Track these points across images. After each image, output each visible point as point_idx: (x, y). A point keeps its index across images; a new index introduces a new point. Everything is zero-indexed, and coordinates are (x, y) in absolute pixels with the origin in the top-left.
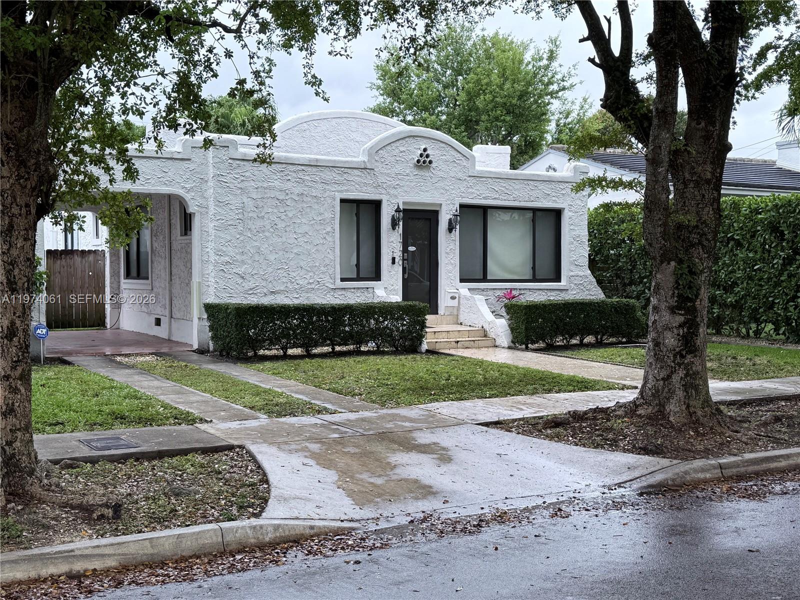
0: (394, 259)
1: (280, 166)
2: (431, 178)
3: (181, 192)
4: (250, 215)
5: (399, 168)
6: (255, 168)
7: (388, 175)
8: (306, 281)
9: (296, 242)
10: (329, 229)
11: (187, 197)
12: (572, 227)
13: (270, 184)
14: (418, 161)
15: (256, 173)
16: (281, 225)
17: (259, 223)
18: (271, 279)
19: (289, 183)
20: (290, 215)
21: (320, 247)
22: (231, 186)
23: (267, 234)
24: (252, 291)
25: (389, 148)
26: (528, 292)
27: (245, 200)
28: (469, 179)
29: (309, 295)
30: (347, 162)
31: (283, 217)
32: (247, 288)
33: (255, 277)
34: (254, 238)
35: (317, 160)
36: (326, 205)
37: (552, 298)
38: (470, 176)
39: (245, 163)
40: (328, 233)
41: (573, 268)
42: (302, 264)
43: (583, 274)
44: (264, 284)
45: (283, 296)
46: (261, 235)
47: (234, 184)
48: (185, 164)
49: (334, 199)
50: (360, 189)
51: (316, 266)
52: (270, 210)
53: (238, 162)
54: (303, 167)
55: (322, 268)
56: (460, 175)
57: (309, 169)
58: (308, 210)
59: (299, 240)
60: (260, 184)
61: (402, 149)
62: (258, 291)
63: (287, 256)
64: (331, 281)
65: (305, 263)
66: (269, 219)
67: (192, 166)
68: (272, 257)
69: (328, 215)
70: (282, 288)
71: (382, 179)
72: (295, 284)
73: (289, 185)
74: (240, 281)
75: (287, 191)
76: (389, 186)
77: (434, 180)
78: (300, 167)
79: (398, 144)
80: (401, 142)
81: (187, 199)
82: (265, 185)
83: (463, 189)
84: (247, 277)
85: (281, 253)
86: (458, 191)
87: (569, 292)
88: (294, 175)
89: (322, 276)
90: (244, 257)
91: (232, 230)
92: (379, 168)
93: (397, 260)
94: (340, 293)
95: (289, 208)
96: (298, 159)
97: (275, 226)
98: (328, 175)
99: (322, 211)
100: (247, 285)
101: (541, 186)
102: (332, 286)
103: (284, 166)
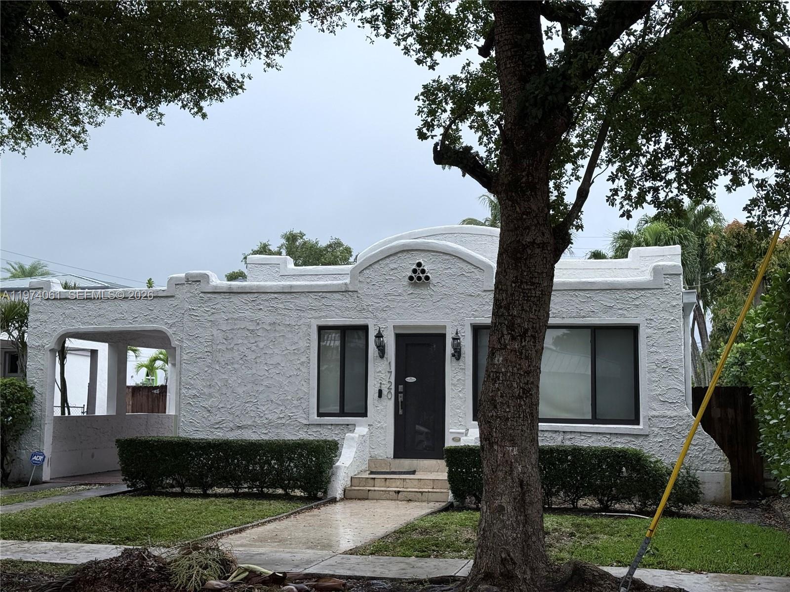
0: (380, 392)
1: (252, 295)
2: (431, 296)
3: (164, 328)
4: (219, 347)
5: (388, 288)
6: (226, 300)
7: (375, 296)
8: (276, 416)
9: (267, 374)
10: (303, 359)
11: (170, 332)
12: (652, 349)
13: (241, 315)
14: (411, 278)
15: (227, 304)
16: (251, 356)
17: (228, 355)
18: (238, 413)
19: (261, 312)
20: (261, 345)
21: (293, 379)
22: (201, 319)
23: (236, 366)
24: (218, 425)
25: (376, 266)
26: (577, 437)
27: (215, 332)
28: (484, 294)
29: (279, 431)
30: (326, 285)
31: (254, 348)
32: (213, 421)
33: (222, 410)
34: (222, 371)
35: (291, 287)
36: (301, 334)
37: (619, 446)
38: (485, 291)
39: (216, 296)
40: (302, 364)
41: (654, 405)
42: (272, 397)
43: (675, 414)
44: (230, 418)
45: (250, 432)
46: (229, 367)
47: (205, 317)
48: (170, 301)
49: (309, 326)
50: (341, 314)
51: (288, 400)
52: (240, 341)
53: (209, 295)
54: (276, 295)
55: (294, 402)
56: (471, 290)
57: (283, 296)
58: (281, 339)
59: (270, 371)
60: (231, 316)
61: (393, 266)
62: (224, 425)
63: (256, 388)
64: (304, 416)
65: (276, 396)
66: (238, 350)
67: (174, 302)
68: (240, 390)
69: (302, 344)
70: (249, 423)
71: (367, 301)
72: (264, 418)
73: (261, 314)
74: (206, 414)
75: (258, 321)
76: (377, 309)
77: (435, 299)
78: (272, 295)
79: (388, 261)
80: (391, 258)
81: (168, 334)
82: (236, 316)
83: (476, 307)
84: (213, 410)
85: (250, 386)
86: (470, 309)
87: (651, 438)
88: (267, 304)
89: (294, 410)
90: (212, 390)
91: (201, 363)
92: (363, 289)
93: (385, 393)
94: (315, 430)
95: (260, 339)
96: (271, 287)
97: (245, 358)
98: (303, 301)
99: (296, 339)
100: (213, 420)
101: (598, 297)
102: (305, 422)
103: (256, 295)
